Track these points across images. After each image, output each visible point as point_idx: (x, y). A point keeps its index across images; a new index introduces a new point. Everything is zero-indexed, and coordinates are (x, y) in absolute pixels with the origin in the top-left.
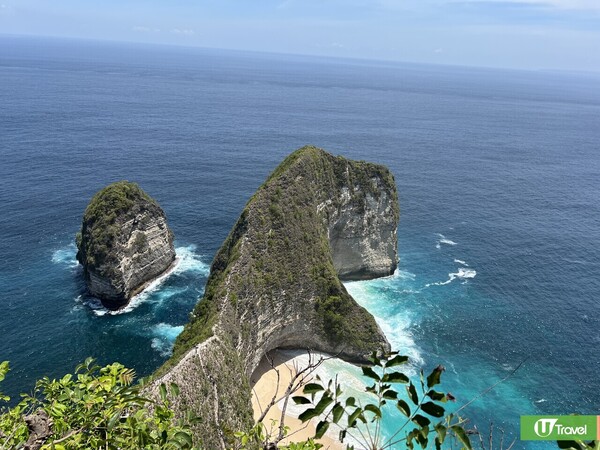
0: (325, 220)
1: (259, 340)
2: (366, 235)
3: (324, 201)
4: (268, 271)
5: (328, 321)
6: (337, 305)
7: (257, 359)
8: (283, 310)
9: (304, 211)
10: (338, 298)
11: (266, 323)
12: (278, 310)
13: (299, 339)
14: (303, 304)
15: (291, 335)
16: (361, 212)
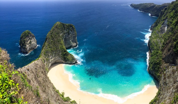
0: (62, 37)
1: (50, 62)
2: (71, 39)
3: (62, 33)
4: (51, 48)
5: (64, 57)
6: (66, 54)
7: (50, 65)
8: (55, 56)
9: (57, 35)
10: (66, 53)
11: (51, 58)
12: (54, 56)
13: (59, 61)
14: (59, 54)
15: (57, 60)
16: (69, 34)
